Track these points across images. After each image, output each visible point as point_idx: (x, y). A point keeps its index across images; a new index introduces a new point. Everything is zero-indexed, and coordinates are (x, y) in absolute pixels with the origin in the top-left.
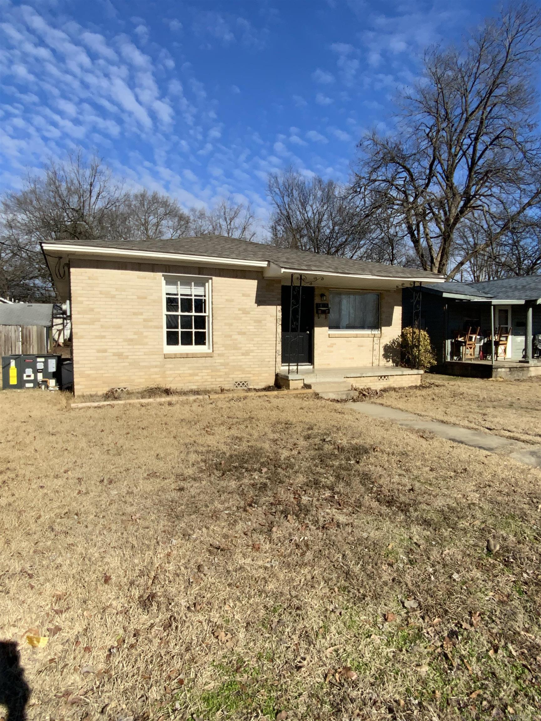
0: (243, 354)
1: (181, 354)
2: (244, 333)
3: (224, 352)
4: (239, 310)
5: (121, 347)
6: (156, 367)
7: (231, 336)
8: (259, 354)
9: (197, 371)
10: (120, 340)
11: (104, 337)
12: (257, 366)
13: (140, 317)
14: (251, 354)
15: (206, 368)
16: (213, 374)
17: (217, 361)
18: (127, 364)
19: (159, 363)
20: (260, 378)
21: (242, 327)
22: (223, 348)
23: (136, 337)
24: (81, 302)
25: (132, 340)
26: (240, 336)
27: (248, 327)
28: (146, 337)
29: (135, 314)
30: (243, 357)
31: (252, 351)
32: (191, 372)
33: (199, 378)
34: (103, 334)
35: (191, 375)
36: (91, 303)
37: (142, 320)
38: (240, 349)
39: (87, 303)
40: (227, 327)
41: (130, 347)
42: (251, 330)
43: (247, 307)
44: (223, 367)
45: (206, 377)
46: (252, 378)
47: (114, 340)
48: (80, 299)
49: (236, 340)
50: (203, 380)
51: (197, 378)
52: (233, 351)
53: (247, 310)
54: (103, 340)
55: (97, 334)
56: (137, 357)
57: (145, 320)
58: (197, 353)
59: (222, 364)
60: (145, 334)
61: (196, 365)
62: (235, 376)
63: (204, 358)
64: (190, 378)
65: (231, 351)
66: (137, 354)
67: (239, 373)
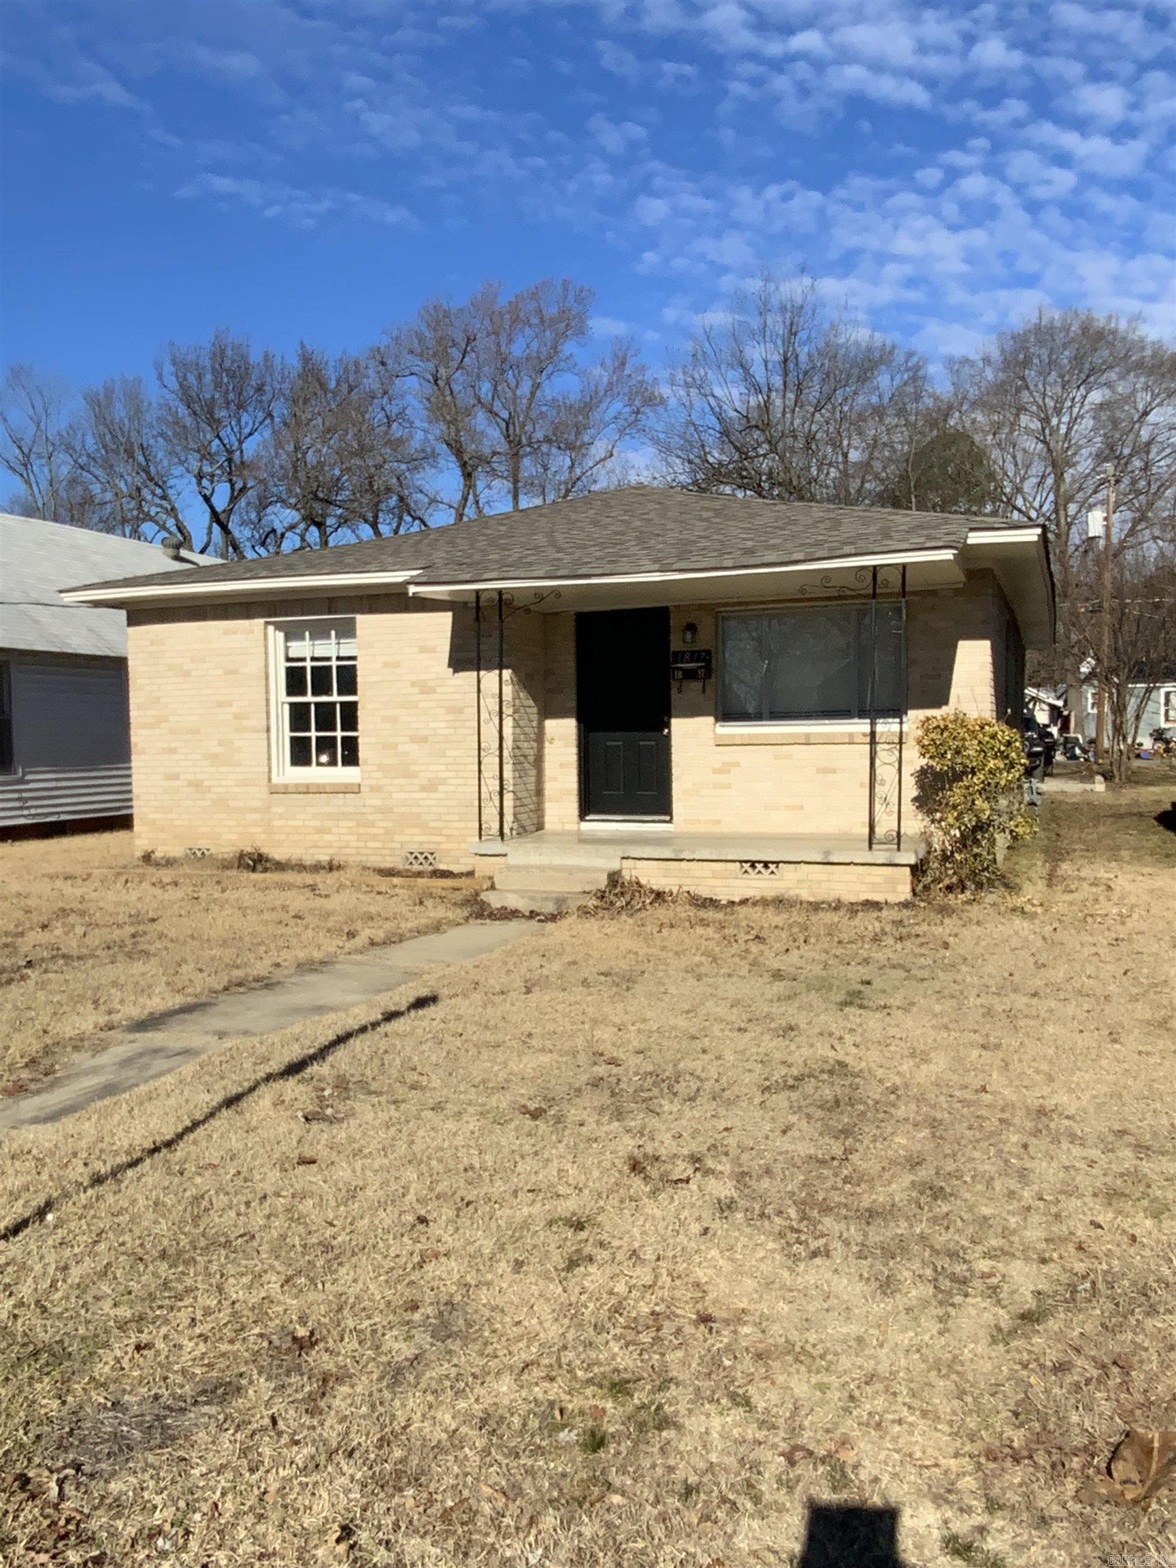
0: (423, 789)
1: (296, 785)
2: (424, 740)
3: (381, 782)
4: (413, 684)
5: (200, 770)
6: (254, 810)
7: (395, 746)
9: (328, 823)
10: (197, 757)
11: (173, 751)
12: (456, 818)
13: (228, 710)
14: (441, 788)
15: (345, 816)
16: (362, 830)
17: (368, 802)
18: (209, 803)
19: (260, 803)
20: (463, 846)
21: (418, 725)
22: (379, 774)
23: (221, 749)
25: (215, 756)
26: (415, 746)
27: (432, 725)
29: (220, 704)
30: (423, 795)
31: (444, 781)
32: (317, 823)
33: (334, 838)
34: (173, 745)
35: (320, 831)
37: (232, 717)
38: (415, 775)
40: (388, 726)
41: (213, 769)
42: (440, 732)
43: (430, 676)
44: (380, 816)
45: (346, 838)
46: (444, 846)
47: (189, 757)
49: (407, 754)
50: (342, 844)
51: (327, 837)
52: (402, 781)
53: (429, 684)
54: (173, 757)
55: (165, 745)
56: (224, 790)
57: (238, 716)
58: (324, 785)
59: (378, 810)
61: (327, 809)
62: (407, 838)
63: (341, 795)
64: (316, 837)
65: (396, 781)
66: (224, 783)
67: (416, 831)
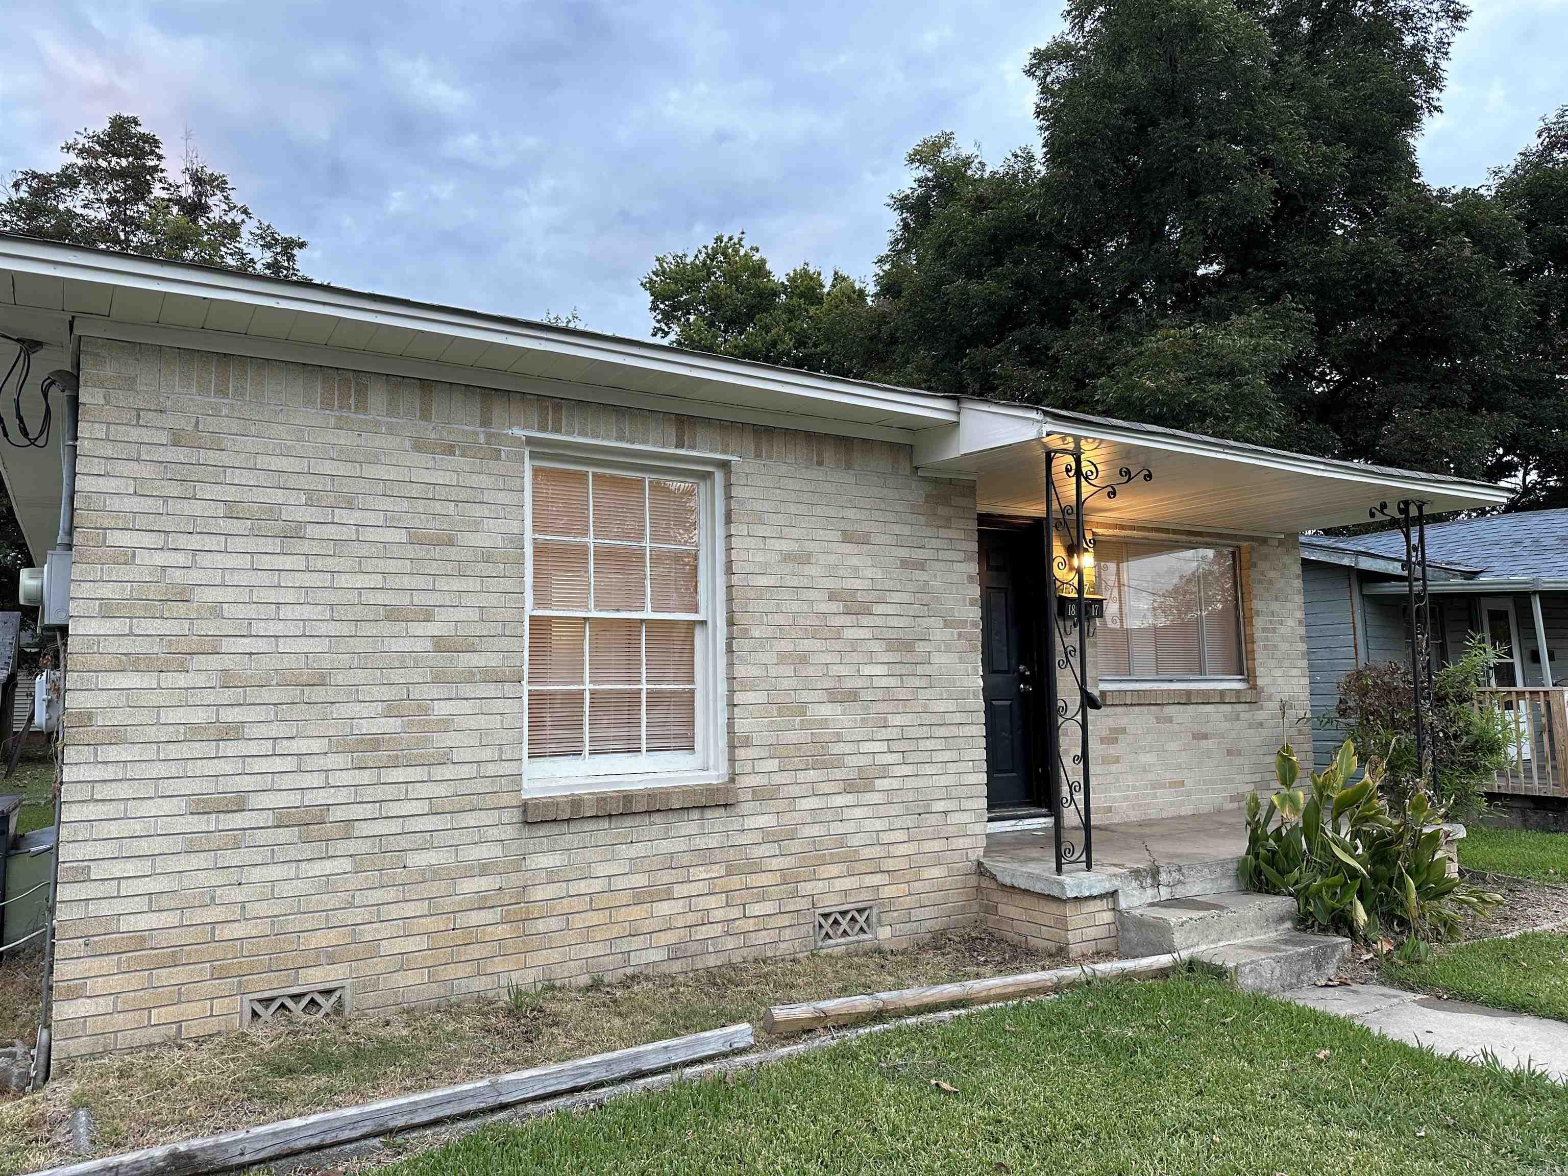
0: (849, 787)
1: (602, 799)
2: (853, 696)
3: (777, 779)
4: (833, 596)
5: (316, 780)
6: (484, 869)
7: (802, 709)
8: (911, 783)
9: (665, 877)
10: (316, 746)
11: (232, 732)
12: (901, 836)
13: (418, 629)
14: (880, 784)
15: (705, 857)
16: (735, 882)
17: (750, 823)
18: (346, 865)
19: (496, 850)
20: (918, 886)
21: (844, 670)
22: (773, 764)
23: (392, 725)
24: (128, 557)
25: (374, 743)
26: (838, 708)
27: (866, 670)
28: (446, 725)
29: (393, 614)
30: (849, 799)
31: (884, 772)
32: (639, 880)
33: (679, 906)
34: (231, 715)
35: (640, 897)
36: (181, 559)
37: (428, 645)
38: (837, 762)
39: (160, 559)
40: (788, 670)
41: (365, 777)
42: (877, 682)
43: (857, 584)
44: (773, 849)
45: (702, 903)
46: (887, 892)
47: (284, 747)
48: (117, 538)
49: (823, 723)
50: (692, 918)
51: (664, 908)
52: (812, 775)
53: (859, 596)
54: (231, 749)
55: (199, 716)
56: (394, 827)
57: (441, 645)
58: (667, 794)
59: (769, 837)
60: (442, 709)
61: (665, 846)
62: (820, 886)
63: (696, 814)
64: (636, 912)
65: (802, 776)
66: (395, 809)
67: (834, 870)
